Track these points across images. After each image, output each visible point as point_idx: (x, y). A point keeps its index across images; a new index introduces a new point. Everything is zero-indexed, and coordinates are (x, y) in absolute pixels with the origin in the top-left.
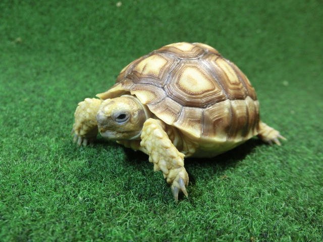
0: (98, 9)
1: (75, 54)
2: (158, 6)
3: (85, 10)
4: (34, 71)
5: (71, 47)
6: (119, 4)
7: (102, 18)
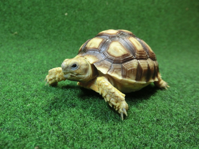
0: (56, 17)
1: (45, 40)
2: (86, 15)
3: (49, 17)
4: (26, 48)
5: (43, 36)
6: (66, 14)
7: (58, 21)
